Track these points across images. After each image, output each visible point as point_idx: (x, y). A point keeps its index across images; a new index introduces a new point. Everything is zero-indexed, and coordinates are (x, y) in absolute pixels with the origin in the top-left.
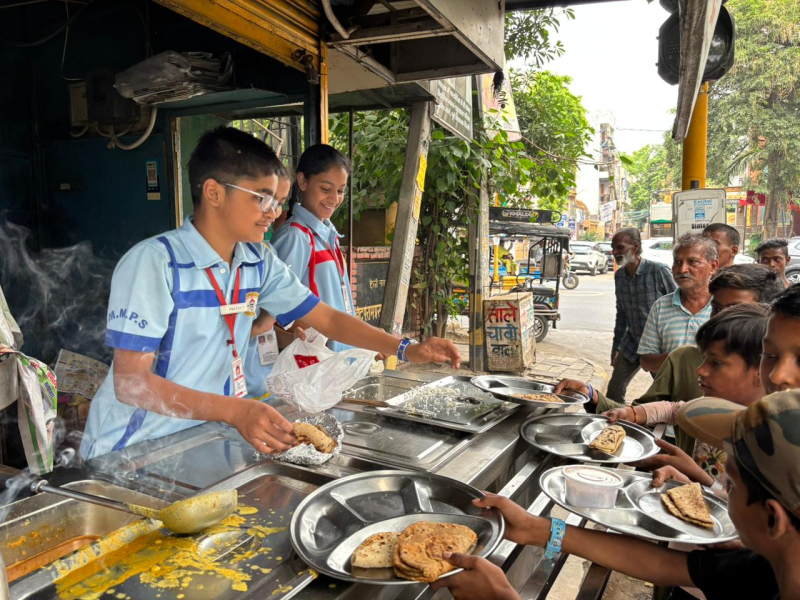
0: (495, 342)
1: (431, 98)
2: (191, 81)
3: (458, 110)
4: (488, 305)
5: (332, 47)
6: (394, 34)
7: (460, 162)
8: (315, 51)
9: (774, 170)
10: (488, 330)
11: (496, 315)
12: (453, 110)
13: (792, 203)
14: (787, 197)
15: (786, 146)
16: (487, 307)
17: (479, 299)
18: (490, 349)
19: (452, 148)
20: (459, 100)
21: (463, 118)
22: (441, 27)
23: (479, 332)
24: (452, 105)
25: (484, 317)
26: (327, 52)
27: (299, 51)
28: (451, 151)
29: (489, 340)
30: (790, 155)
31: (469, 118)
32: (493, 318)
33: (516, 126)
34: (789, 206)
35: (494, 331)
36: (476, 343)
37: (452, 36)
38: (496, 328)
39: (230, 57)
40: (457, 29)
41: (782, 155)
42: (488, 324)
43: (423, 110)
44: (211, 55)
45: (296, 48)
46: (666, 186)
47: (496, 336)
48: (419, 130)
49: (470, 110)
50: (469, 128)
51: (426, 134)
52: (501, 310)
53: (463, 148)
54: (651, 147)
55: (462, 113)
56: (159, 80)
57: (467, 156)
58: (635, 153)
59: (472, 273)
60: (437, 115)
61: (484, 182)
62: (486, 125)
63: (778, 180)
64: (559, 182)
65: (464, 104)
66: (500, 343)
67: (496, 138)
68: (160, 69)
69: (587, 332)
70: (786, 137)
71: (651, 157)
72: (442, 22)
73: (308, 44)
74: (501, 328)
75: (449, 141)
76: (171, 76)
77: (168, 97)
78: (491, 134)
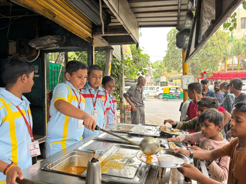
0: (128, 117)
1: (112, 49)
2: (55, 44)
3: (118, 52)
4: (125, 106)
5: (95, 36)
6: (114, 34)
7: (118, 66)
8: (92, 37)
9: (192, 68)
10: (125, 114)
11: (128, 109)
12: (117, 52)
13: (197, 77)
14: (196, 75)
15: (195, 62)
16: (125, 107)
17: (123, 104)
18: (126, 119)
19: (116, 62)
20: (118, 49)
21: (119, 54)
22: (127, 33)
23: (123, 114)
24: (116, 50)
25: (124, 110)
26: (94, 37)
27: (88, 37)
28: (116, 63)
29: (126, 117)
30: (196, 64)
31: (120, 54)
32: (127, 110)
33: (131, 56)
34: (197, 78)
35: (127, 114)
36: (122, 118)
37: (129, 35)
38: (128, 113)
39: (65, 37)
40: (131, 34)
41: (194, 64)
42: (125, 112)
43: (110, 52)
44: (59, 36)
45: (88, 36)
46: (163, 72)
47: (128, 115)
48: (109, 57)
49: (120, 52)
50: (120, 57)
51: (111, 59)
52: (129, 108)
53: (119, 62)
54: (158, 61)
55: (119, 53)
56: (45, 43)
57: (120, 65)
58: (154, 63)
59: (121, 97)
60: (113, 54)
61: (123, 72)
62: (124, 56)
63: (194, 71)
64: (142, 72)
65: (119, 50)
66: (129, 117)
67: (127, 59)
68: (46, 40)
69: (148, 114)
70: (195, 59)
71: (159, 64)
72: (129, 32)
73: (90, 35)
74: (129, 113)
75: (114, 60)
76: (49, 42)
77: (48, 48)
78: (125, 58)
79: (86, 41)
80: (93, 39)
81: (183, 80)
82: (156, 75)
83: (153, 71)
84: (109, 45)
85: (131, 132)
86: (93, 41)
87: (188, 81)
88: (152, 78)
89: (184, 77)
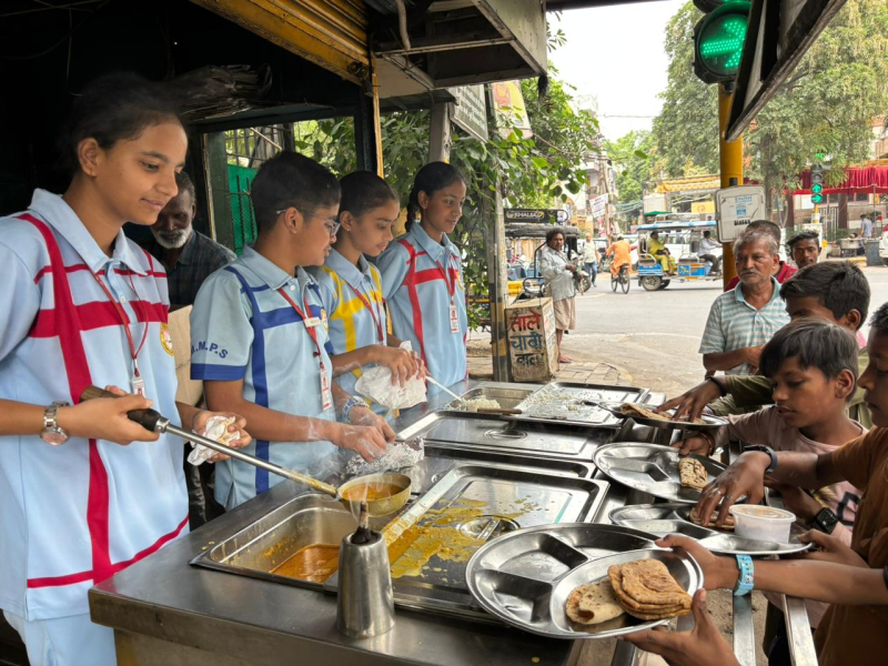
0: (518, 352)
1: (452, 100)
2: (235, 96)
3: (474, 109)
4: (510, 313)
5: (380, 57)
6: (449, 43)
7: (478, 166)
8: (366, 61)
9: (766, 154)
10: (511, 340)
11: (519, 323)
12: (470, 110)
13: (786, 188)
14: (781, 182)
15: (778, 130)
16: (508, 316)
17: (501, 307)
18: (514, 359)
19: (469, 150)
20: (473, 99)
21: (478, 118)
22: (500, 36)
23: (502, 342)
24: (469, 104)
25: (506, 326)
26: (377, 62)
27: (354, 63)
28: (468, 153)
29: (513, 351)
30: (782, 138)
31: (484, 118)
32: (516, 327)
33: (526, 124)
34: (783, 191)
35: (517, 341)
36: (500, 354)
37: (509, 45)
38: (519, 337)
39: (269, 69)
40: (515, 39)
41: (775, 138)
42: (511, 333)
43: (443, 112)
44: (249, 66)
45: (351, 61)
46: (654, 175)
47: (520, 345)
48: (441, 134)
49: (483, 108)
50: (484, 127)
51: (447, 138)
52: (524, 318)
53: (479, 150)
54: (635, 134)
55: (477, 112)
56: (198, 96)
57: (484, 158)
58: (619, 140)
59: (492, 281)
60: (457, 118)
61: (498, 184)
62: (499, 124)
63: (772, 164)
64: (571, 180)
65: (477, 102)
66: (525, 352)
67: (510, 137)
68: (201, 84)
69: (598, 336)
70: (779, 119)
71: (637, 144)
72: (504, 32)
73: (358, 53)
74: (524, 337)
75: (463, 143)
76: (213, 91)
77: (209, 114)
78: (504, 133)
79: (347, 81)
80: (371, 69)
81: (723, 206)
82: (629, 188)
83: (615, 174)
84: (435, 86)
85: (517, 416)
86: (374, 75)
87: (741, 211)
88: (610, 202)
89: (726, 195)
